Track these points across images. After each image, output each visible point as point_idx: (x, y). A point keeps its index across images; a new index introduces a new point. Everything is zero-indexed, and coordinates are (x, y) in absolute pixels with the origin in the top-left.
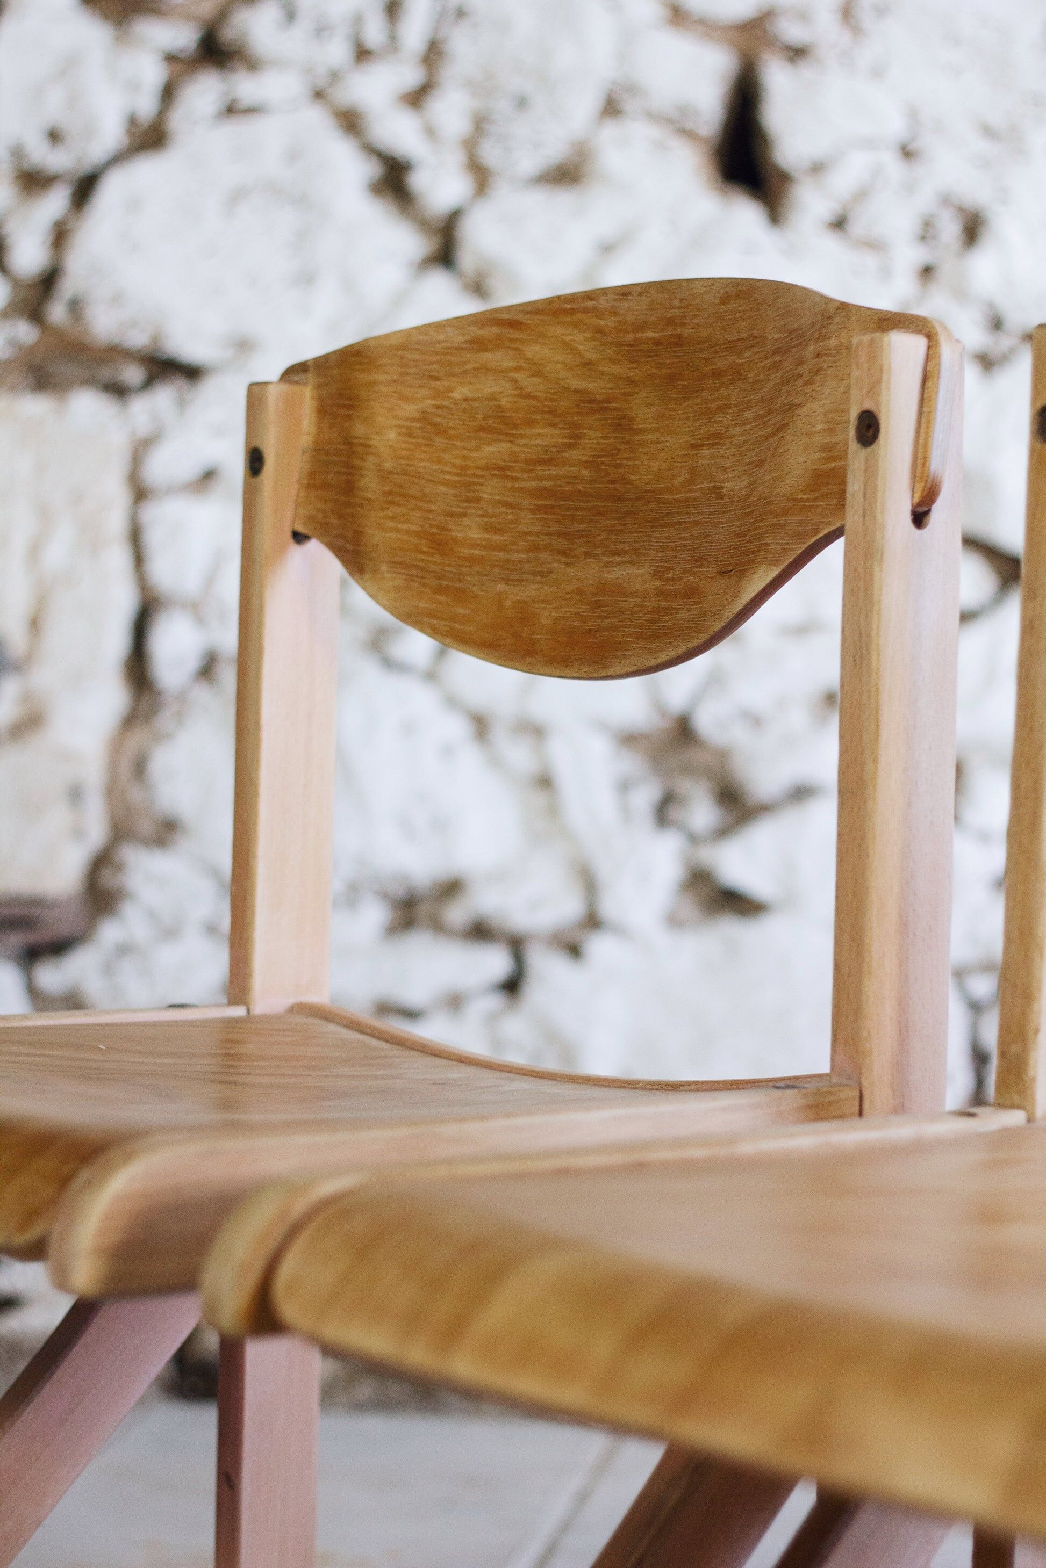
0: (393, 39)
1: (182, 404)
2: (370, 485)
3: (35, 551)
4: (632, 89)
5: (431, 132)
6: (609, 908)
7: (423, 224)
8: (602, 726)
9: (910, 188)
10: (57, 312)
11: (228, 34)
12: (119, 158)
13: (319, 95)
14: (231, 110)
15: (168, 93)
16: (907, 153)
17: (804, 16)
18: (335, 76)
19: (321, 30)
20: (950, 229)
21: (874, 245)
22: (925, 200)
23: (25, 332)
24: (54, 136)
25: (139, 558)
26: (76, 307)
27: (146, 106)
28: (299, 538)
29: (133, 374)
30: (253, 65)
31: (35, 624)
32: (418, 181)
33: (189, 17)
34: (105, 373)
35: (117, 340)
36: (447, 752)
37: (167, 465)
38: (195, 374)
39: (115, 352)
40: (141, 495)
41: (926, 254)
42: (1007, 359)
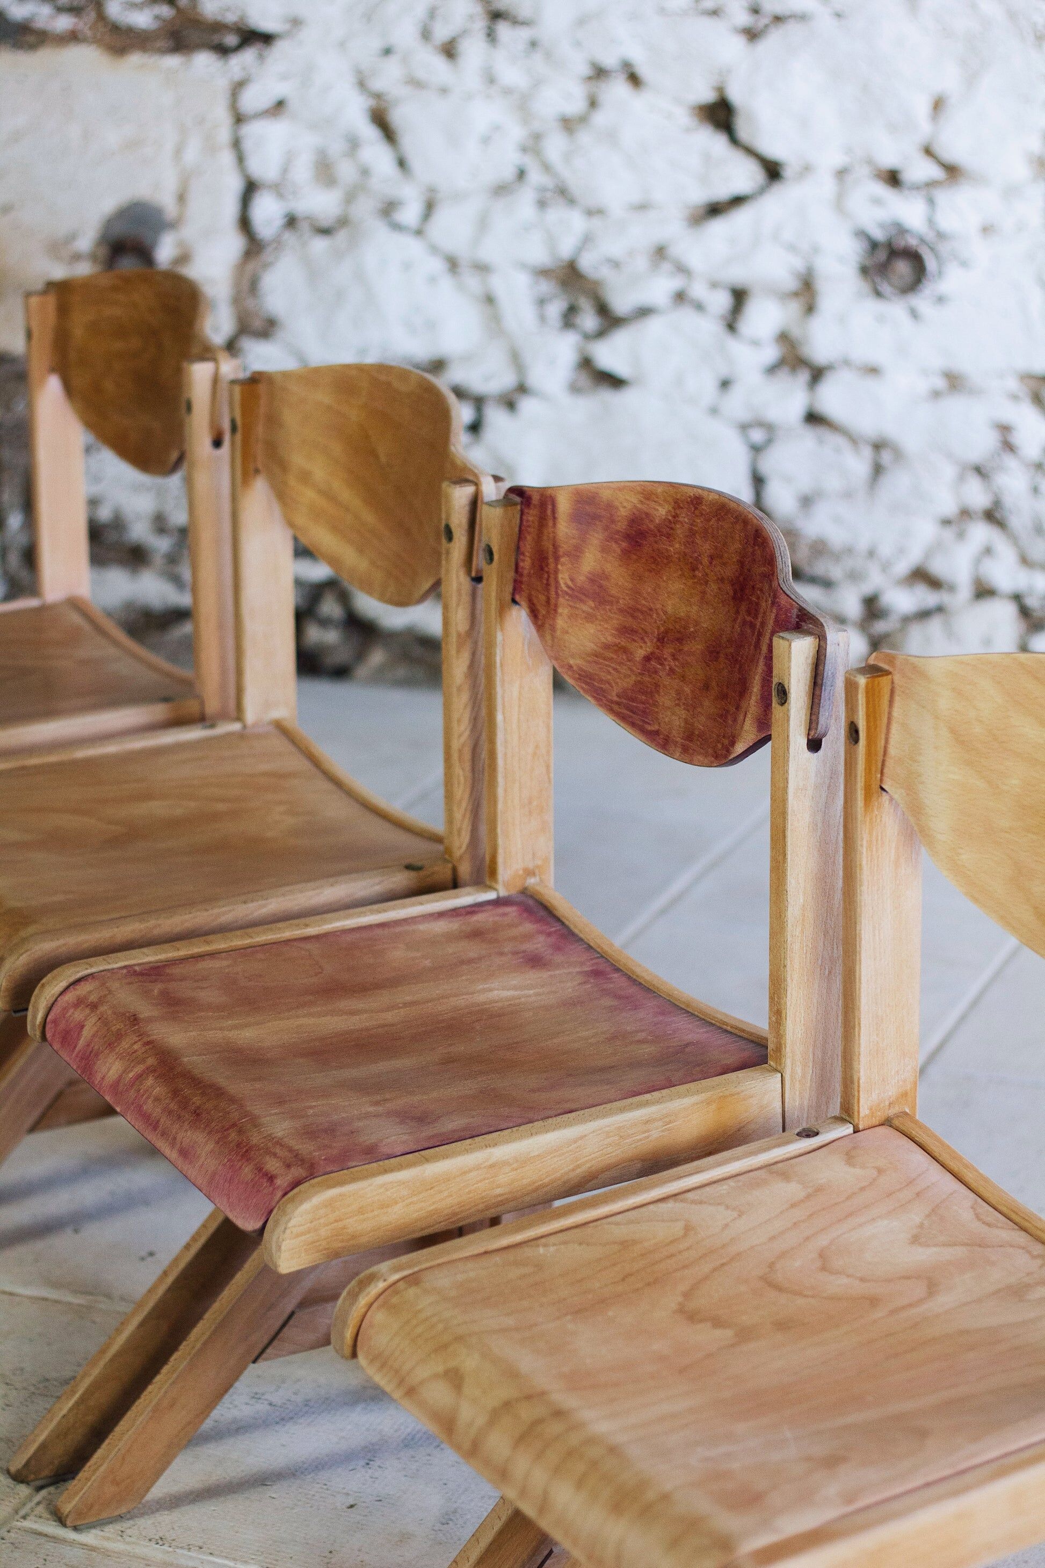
1: (261, 57)
3: (178, 151)
6: (531, 380)
8: (523, 266)
10: (183, 2)
23: (163, 11)
25: (241, 159)
28: (52, 370)
29: (231, 40)
31: (181, 198)
34: (216, 38)
35: (219, 18)
36: (432, 280)
37: (252, 99)
38: (266, 39)
39: (218, 27)
40: (239, 119)
42: (763, 33)
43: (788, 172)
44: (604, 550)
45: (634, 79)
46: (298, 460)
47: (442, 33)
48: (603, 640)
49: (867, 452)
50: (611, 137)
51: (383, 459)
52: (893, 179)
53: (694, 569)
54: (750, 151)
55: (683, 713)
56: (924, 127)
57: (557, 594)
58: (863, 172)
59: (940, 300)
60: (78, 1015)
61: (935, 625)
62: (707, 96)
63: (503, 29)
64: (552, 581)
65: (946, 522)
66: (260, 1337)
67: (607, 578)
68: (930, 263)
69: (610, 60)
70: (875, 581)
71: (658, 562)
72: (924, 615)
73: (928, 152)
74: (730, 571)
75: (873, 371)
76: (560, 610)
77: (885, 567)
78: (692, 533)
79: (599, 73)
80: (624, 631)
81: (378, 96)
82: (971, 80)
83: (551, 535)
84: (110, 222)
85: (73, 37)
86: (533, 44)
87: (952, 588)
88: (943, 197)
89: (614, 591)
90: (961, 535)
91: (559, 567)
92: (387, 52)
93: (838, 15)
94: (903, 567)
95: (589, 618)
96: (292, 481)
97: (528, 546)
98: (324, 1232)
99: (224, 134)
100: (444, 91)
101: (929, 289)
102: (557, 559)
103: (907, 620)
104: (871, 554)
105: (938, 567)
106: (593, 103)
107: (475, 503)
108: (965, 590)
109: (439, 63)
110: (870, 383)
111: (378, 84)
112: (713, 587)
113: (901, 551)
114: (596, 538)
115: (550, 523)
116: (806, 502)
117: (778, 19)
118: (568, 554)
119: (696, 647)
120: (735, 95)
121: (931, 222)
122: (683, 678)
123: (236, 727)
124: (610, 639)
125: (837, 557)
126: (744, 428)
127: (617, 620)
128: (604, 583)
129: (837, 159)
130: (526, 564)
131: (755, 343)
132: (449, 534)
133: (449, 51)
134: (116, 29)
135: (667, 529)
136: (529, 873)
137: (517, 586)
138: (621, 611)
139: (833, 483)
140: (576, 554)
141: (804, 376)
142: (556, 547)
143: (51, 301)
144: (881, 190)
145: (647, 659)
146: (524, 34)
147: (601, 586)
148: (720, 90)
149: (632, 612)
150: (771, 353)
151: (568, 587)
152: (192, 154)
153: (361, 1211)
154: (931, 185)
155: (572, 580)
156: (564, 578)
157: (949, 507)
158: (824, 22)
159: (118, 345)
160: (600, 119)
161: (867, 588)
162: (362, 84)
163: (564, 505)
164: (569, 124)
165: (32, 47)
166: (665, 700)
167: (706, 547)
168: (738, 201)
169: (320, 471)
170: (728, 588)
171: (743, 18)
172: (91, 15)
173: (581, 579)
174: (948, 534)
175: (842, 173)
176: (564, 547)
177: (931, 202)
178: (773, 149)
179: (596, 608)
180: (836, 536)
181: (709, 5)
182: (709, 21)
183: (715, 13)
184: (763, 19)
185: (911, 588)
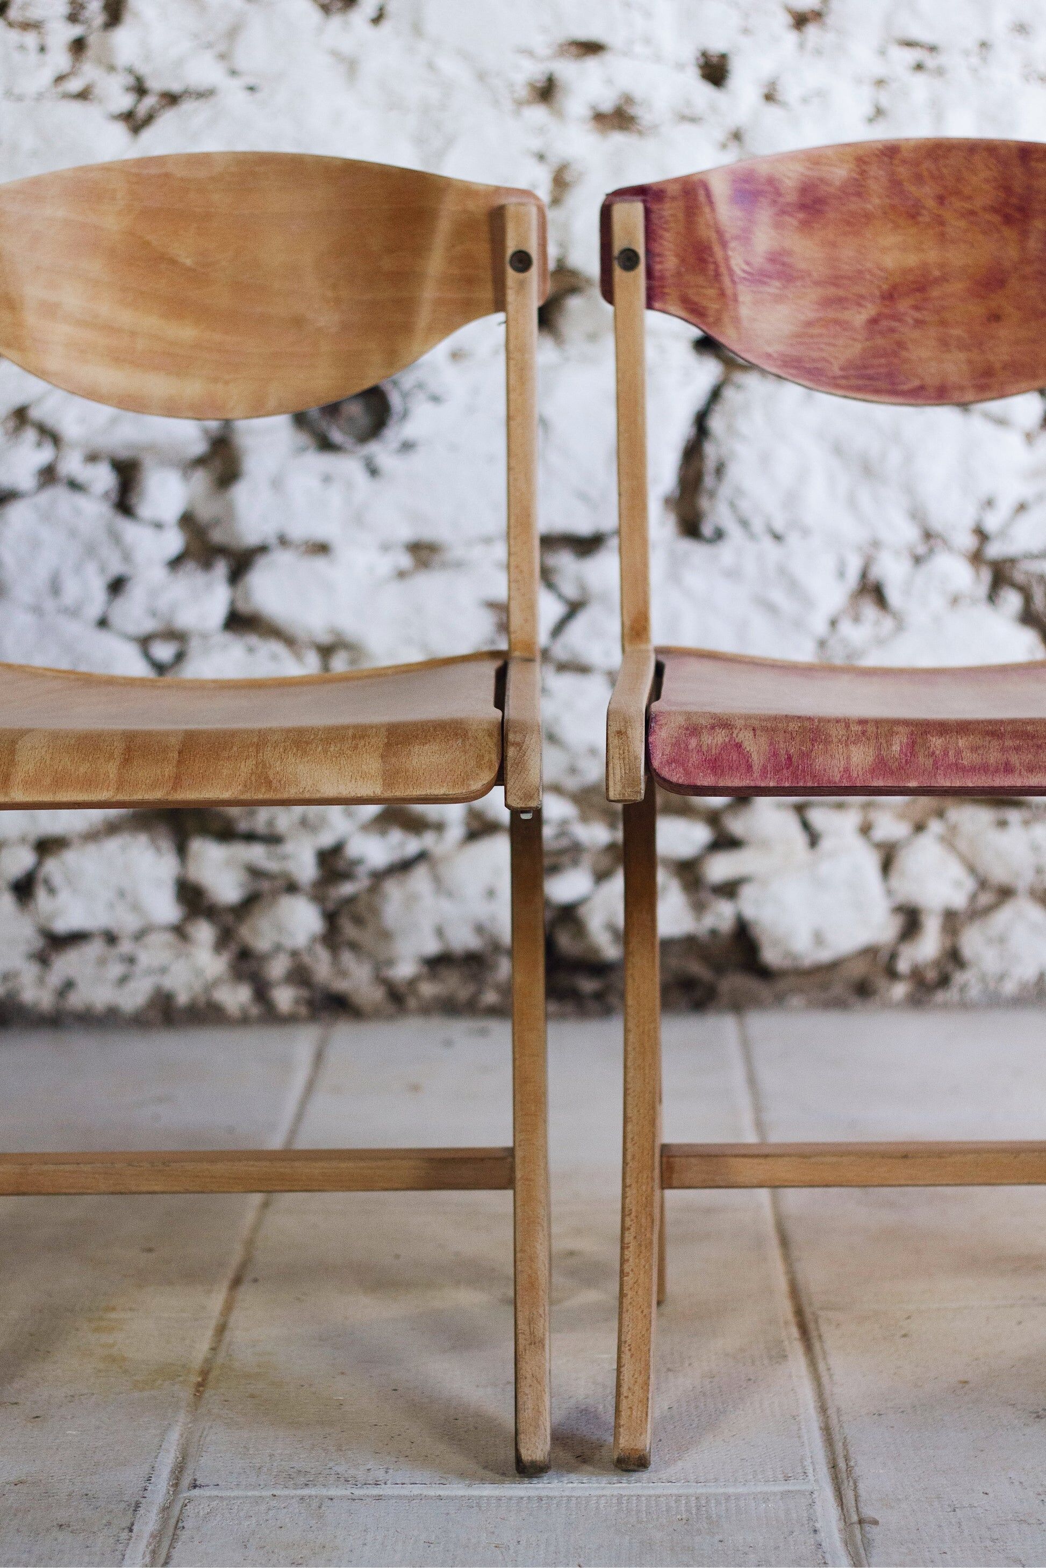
41: (76, 31)
42: (149, 119)
44: (778, 226)
48: (802, 318)
53: (913, 216)
55: (960, 356)
57: (734, 282)
59: (407, 447)
61: (420, 879)
64: (723, 270)
67: (789, 253)
68: (395, 400)
71: (854, 224)
72: (404, 867)
74: (984, 201)
75: (321, 549)
76: (741, 298)
80: (828, 302)
83: (712, 222)
89: (802, 265)
91: (730, 253)
93: (251, 89)
95: (778, 299)
101: (394, 434)
102: (724, 244)
103: (379, 877)
110: (320, 564)
112: (956, 224)
114: (765, 215)
115: (707, 210)
117: (171, 99)
118: (737, 238)
119: (953, 287)
122: (943, 323)
124: (811, 315)
126: (144, 642)
127: (814, 294)
128: (786, 259)
131: (158, 526)
138: (817, 283)
140: (745, 237)
141: (221, 569)
142: (720, 233)
145: (873, 322)
147: (784, 264)
150: (174, 542)
151: (744, 271)
155: (748, 263)
156: (737, 262)
161: (327, 840)
163: (720, 189)
166: (921, 353)
167: (925, 191)
170: (990, 216)
171: (125, 102)
173: (759, 260)
176: (730, 231)
179: (785, 287)
181: (75, 85)
182: (77, 107)
183: (83, 95)
184: (149, 102)
185: (383, 833)
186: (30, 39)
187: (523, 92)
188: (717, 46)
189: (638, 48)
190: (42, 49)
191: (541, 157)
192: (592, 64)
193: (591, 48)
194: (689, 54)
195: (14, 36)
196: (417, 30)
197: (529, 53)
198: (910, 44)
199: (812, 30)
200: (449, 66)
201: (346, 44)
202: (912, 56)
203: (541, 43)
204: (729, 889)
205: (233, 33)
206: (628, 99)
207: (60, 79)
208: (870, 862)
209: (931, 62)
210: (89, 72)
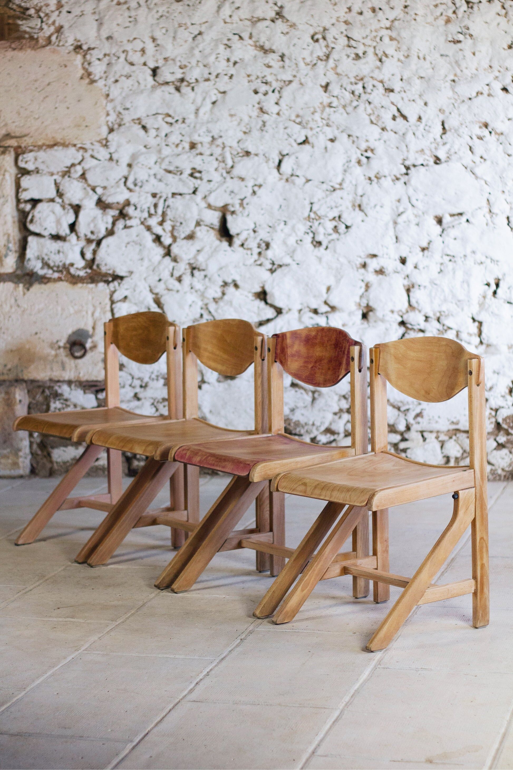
0: (156, 212)
1: (120, 284)
2: (119, 337)
3: (93, 314)
4: (202, 221)
5: (164, 230)
6: (206, 379)
7: (164, 247)
9: (255, 238)
10: (95, 267)
11: (125, 211)
12: (104, 237)
13: (142, 223)
14: (126, 227)
15: (114, 224)
16: (255, 231)
17: (233, 206)
18: (145, 219)
19: (142, 211)
20: (263, 245)
21: (250, 249)
22: (258, 240)
23: (89, 271)
24: (92, 233)
26: (98, 266)
27: (110, 226)
28: (112, 343)
29: (110, 279)
30: (130, 218)
31: (94, 328)
32: (162, 239)
33: (117, 209)
34: (104, 279)
35: (106, 272)
37: (117, 297)
38: (122, 278)
39: (106, 275)
40: (113, 302)
41: (259, 250)
42: (275, 270)
43: (284, 311)
44: (299, 344)
45: (236, 286)
46: (203, 345)
47: (176, 274)
48: (300, 365)
49: (310, 394)
50: (230, 303)
51: (228, 341)
52: (315, 312)
53: (323, 344)
54: (272, 306)
55: (323, 377)
56: (325, 296)
58: (307, 310)
60: (184, 452)
62: (259, 290)
63: (196, 272)
64: (286, 354)
65: (335, 414)
66: (219, 545)
67: (301, 351)
69: (229, 280)
70: (315, 433)
71: (313, 345)
73: (326, 303)
74: (333, 342)
76: (289, 360)
77: (317, 429)
78: (322, 337)
79: (225, 284)
80: (306, 362)
81: (157, 294)
82: (338, 281)
83: (285, 343)
84: (70, 336)
85: (60, 279)
86: (205, 276)
87: (338, 434)
88: (330, 316)
89: (303, 354)
90: (340, 417)
91: (288, 350)
92: (160, 280)
93: (298, 264)
94: (323, 428)
95: (296, 361)
96: (202, 351)
97: (279, 347)
98: (263, 473)
99: (108, 308)
100: (178, 291)
102: (287, 348)
104: (313, 424)
105: (334, 427)
106: (224, 294)
107: (263, 341)
108: (342, 435)
109: (177, 283)
111: (156, 291)
112: (329, 347)
113: (322, 423)
114: (297, 342)
115: (285, 341)
116: (292, 410)
117: (280, 266)
118: (290, 347)
119: (326, 361)
120: (267, 289)
121: (327, 323)
122: (322, 369)
123: (184, 420)
124: (302, 365)
125: (303, 427)
127: (303, 360)
129: (299, 307)
130: (279, 351)
132: (256, 349)
133: (179, 280)
134: (73, 276)
135: (315, 337)
136: (279, 430)
137: (276, 357)
138: (304, 358)
139: (301, 404)
140: (292, 346)
142: (287, 345)
143: (112, 324)
144: (312, 315)
145: (312, 367)
146: (203, 273)
147: (299, 353)
148: (263, 287)
149: (308, 357)
152: (97, 314)
153: (270, 469)
154: (326, 312)
155: (291, 353)
156: (289, 353)
157: (336, 409)
158: (294, 266)
159: (134, 333)
160: (226, 297)
161: (312, 436)
162: (151, 291)
163: (288, 336)
164: (215, 300)
165: (45, 283)
166: (317, 375)
167: (326, 339)
168: (268, 321)
169: (209, 348)
170: (333, 346)
171: (270, 266)
172: (65, 273)
173: (294, 352)
174: (336, 417)
175: (300, 311)
176: (289, 345)
177: (327, 317)
178: (279, 304)
179: (298, 358)
180: (302, 420)
181: (259, 262)
182: (259, 267)
183: (260, 265)
184: (275, 266)
185: (326, 435)
186: (249, 252)
187: (359, 266)
188: (404, 255)
189: (385, 256)
190: (252, 254)
191: (363, 281)
192: (374, 260)
193: (375, 256)
194: (397, 257)
195: (245, 251)
196: (335, 251)
197: (360, 257)
198: (448, 255)
199: (426, 252)
200: (342, 260)
201: (319, 255)
202: (448, 258)
203: (363, 255)
204: (404, 450)
205: (294, 251)
206: (383, 267)
207: (255, 261)
208: (438, 446)
209: (453, 260)
210: (262, 260)
